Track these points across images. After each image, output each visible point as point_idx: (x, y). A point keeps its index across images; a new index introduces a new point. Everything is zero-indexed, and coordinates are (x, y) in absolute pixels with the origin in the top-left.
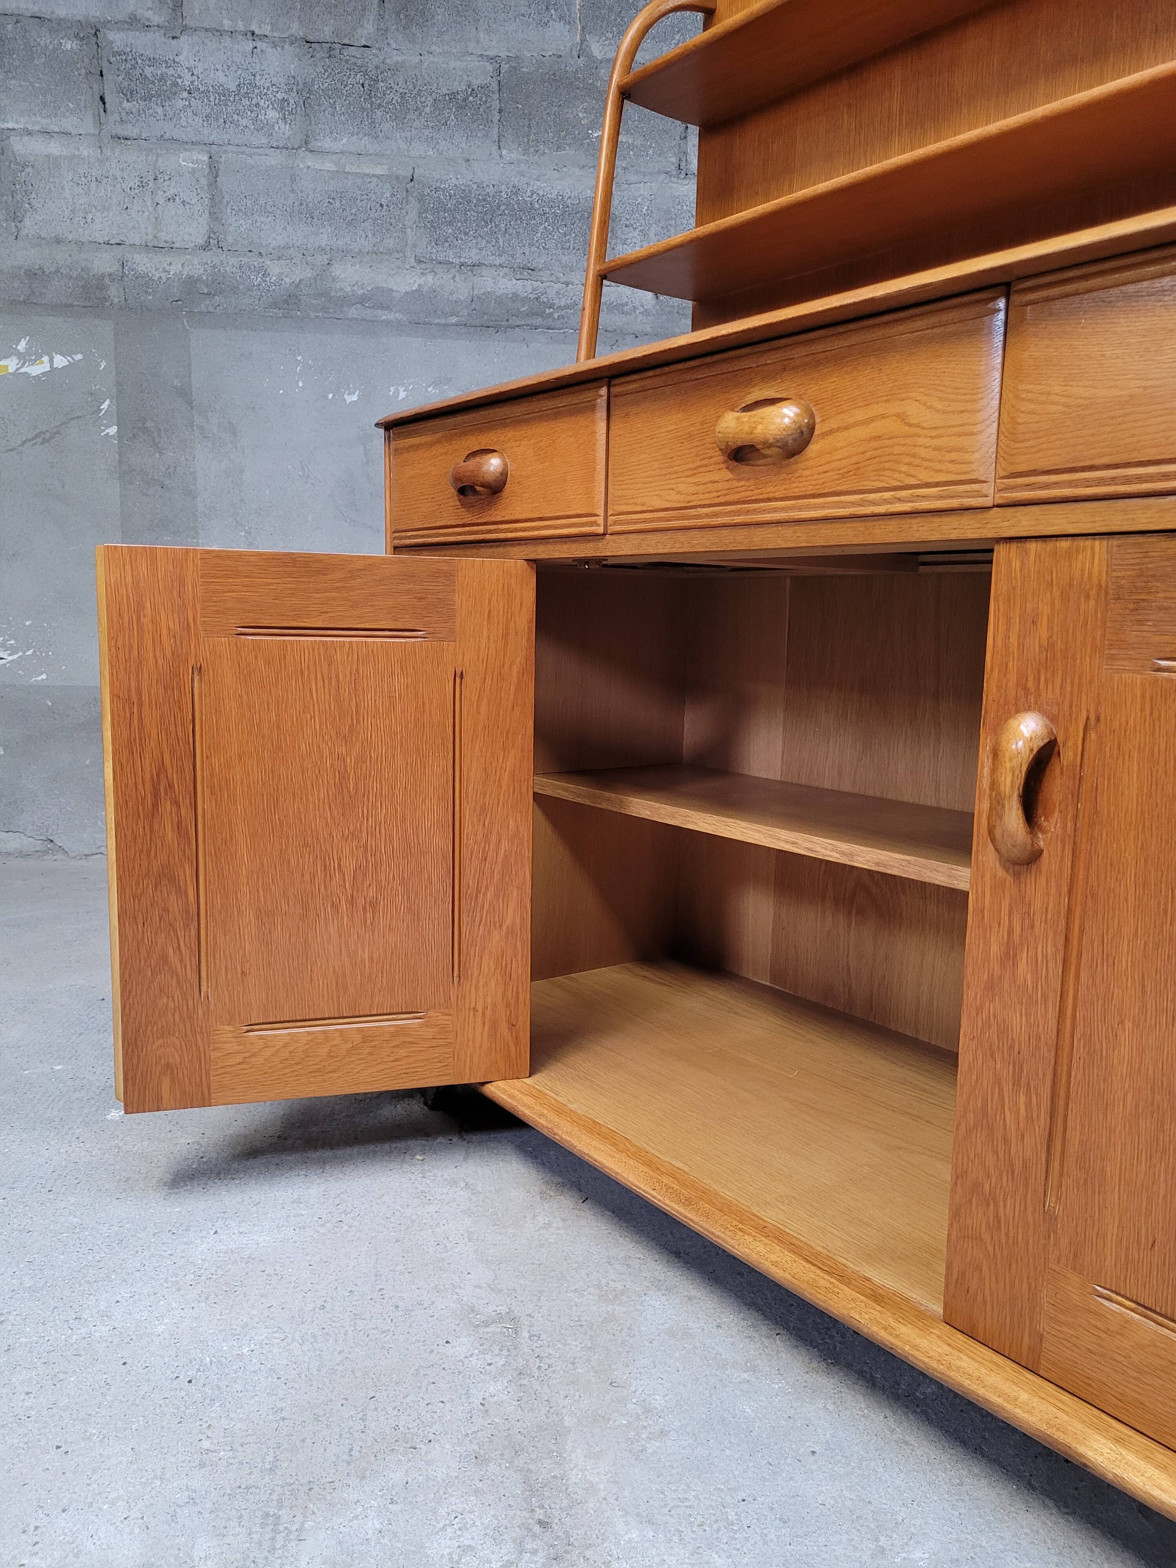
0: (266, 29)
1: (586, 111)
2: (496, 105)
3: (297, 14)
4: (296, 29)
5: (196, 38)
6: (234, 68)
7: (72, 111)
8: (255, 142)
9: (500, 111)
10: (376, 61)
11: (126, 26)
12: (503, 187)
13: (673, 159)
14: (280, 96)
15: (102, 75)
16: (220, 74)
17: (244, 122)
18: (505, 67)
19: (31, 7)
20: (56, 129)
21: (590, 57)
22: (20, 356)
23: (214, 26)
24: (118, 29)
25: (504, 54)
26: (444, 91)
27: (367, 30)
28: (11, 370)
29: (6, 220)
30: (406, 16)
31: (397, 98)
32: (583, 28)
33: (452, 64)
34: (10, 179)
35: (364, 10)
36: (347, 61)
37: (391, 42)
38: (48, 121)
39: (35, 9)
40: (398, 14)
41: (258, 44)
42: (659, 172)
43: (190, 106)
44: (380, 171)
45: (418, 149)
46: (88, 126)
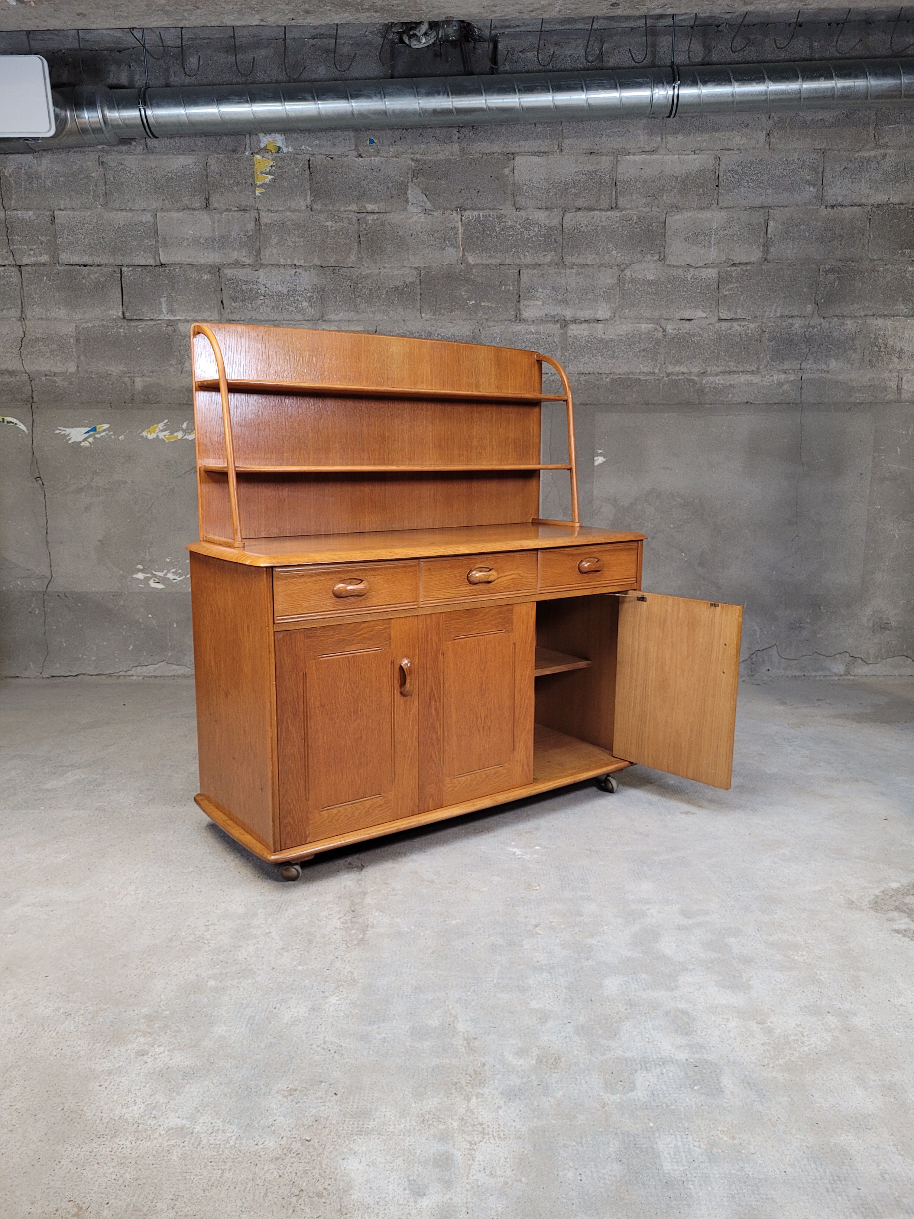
0: (302, 263)
1: (465, 291)
2: (419, 291)
3: (317, 254)
4: (317, 261)
5: (267, 270)
6: (286, 282)
7: (207, 309)
8: (297, 318)
9: (421, 295)
10: (357, 274)
11: (233, 266)
12: (423, 333)
13: (513, 313)
14: (309, 295)
15: (221, 290)
16: (279, 286)
17: (291, 309)
18: (423, 272)
19: (187, 260)
20: (200, 318)
21: (468, 264)
22: (184, 430)
23: (275, 263)
24: (230, 268)
25: (422, 266)
26: (392, 286)
27: (353, 258)
28: (179, 437)
29: (176, 364)
30: (372, 250)
31: (368, 291)
32: (463, 249)
33: (395, 273)
34: (178, 344)
35: (350, 249)
36: (342, 275)
37: (364, 263)
38: (196, 315)
39: (189, 260)
40: (368, 249)
41: (298, 270)
42: (505, 320)
43: (264, 303)
44: (359, 328)
45: (379, 316)
46: (215, 316)
